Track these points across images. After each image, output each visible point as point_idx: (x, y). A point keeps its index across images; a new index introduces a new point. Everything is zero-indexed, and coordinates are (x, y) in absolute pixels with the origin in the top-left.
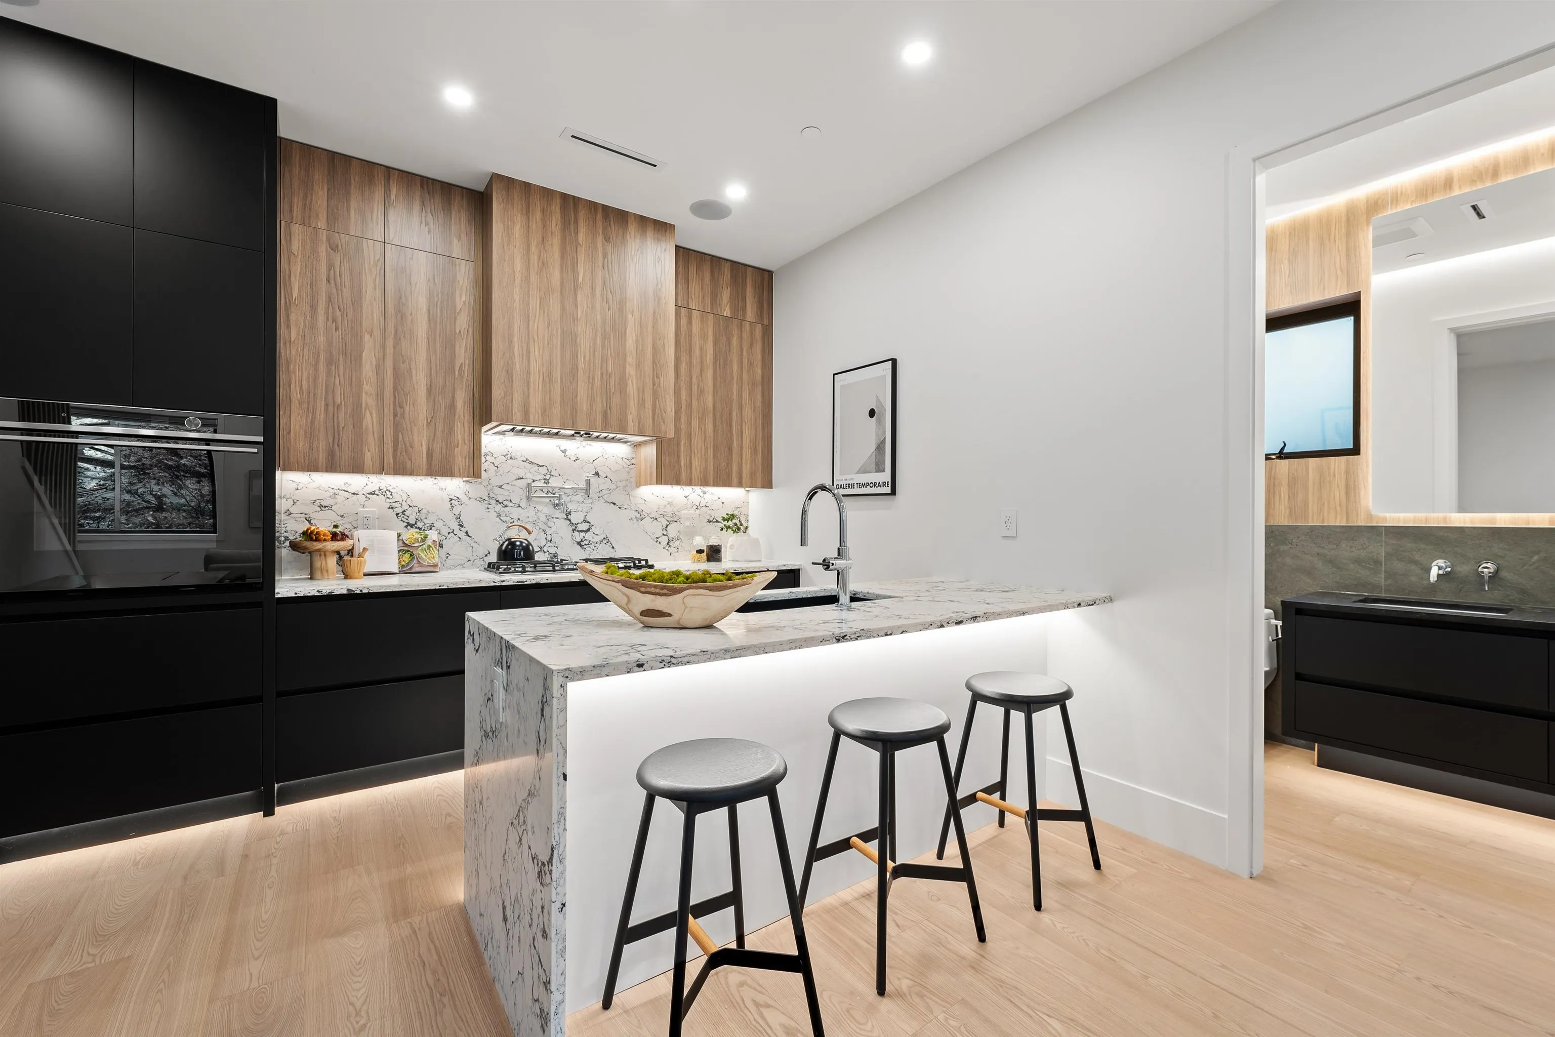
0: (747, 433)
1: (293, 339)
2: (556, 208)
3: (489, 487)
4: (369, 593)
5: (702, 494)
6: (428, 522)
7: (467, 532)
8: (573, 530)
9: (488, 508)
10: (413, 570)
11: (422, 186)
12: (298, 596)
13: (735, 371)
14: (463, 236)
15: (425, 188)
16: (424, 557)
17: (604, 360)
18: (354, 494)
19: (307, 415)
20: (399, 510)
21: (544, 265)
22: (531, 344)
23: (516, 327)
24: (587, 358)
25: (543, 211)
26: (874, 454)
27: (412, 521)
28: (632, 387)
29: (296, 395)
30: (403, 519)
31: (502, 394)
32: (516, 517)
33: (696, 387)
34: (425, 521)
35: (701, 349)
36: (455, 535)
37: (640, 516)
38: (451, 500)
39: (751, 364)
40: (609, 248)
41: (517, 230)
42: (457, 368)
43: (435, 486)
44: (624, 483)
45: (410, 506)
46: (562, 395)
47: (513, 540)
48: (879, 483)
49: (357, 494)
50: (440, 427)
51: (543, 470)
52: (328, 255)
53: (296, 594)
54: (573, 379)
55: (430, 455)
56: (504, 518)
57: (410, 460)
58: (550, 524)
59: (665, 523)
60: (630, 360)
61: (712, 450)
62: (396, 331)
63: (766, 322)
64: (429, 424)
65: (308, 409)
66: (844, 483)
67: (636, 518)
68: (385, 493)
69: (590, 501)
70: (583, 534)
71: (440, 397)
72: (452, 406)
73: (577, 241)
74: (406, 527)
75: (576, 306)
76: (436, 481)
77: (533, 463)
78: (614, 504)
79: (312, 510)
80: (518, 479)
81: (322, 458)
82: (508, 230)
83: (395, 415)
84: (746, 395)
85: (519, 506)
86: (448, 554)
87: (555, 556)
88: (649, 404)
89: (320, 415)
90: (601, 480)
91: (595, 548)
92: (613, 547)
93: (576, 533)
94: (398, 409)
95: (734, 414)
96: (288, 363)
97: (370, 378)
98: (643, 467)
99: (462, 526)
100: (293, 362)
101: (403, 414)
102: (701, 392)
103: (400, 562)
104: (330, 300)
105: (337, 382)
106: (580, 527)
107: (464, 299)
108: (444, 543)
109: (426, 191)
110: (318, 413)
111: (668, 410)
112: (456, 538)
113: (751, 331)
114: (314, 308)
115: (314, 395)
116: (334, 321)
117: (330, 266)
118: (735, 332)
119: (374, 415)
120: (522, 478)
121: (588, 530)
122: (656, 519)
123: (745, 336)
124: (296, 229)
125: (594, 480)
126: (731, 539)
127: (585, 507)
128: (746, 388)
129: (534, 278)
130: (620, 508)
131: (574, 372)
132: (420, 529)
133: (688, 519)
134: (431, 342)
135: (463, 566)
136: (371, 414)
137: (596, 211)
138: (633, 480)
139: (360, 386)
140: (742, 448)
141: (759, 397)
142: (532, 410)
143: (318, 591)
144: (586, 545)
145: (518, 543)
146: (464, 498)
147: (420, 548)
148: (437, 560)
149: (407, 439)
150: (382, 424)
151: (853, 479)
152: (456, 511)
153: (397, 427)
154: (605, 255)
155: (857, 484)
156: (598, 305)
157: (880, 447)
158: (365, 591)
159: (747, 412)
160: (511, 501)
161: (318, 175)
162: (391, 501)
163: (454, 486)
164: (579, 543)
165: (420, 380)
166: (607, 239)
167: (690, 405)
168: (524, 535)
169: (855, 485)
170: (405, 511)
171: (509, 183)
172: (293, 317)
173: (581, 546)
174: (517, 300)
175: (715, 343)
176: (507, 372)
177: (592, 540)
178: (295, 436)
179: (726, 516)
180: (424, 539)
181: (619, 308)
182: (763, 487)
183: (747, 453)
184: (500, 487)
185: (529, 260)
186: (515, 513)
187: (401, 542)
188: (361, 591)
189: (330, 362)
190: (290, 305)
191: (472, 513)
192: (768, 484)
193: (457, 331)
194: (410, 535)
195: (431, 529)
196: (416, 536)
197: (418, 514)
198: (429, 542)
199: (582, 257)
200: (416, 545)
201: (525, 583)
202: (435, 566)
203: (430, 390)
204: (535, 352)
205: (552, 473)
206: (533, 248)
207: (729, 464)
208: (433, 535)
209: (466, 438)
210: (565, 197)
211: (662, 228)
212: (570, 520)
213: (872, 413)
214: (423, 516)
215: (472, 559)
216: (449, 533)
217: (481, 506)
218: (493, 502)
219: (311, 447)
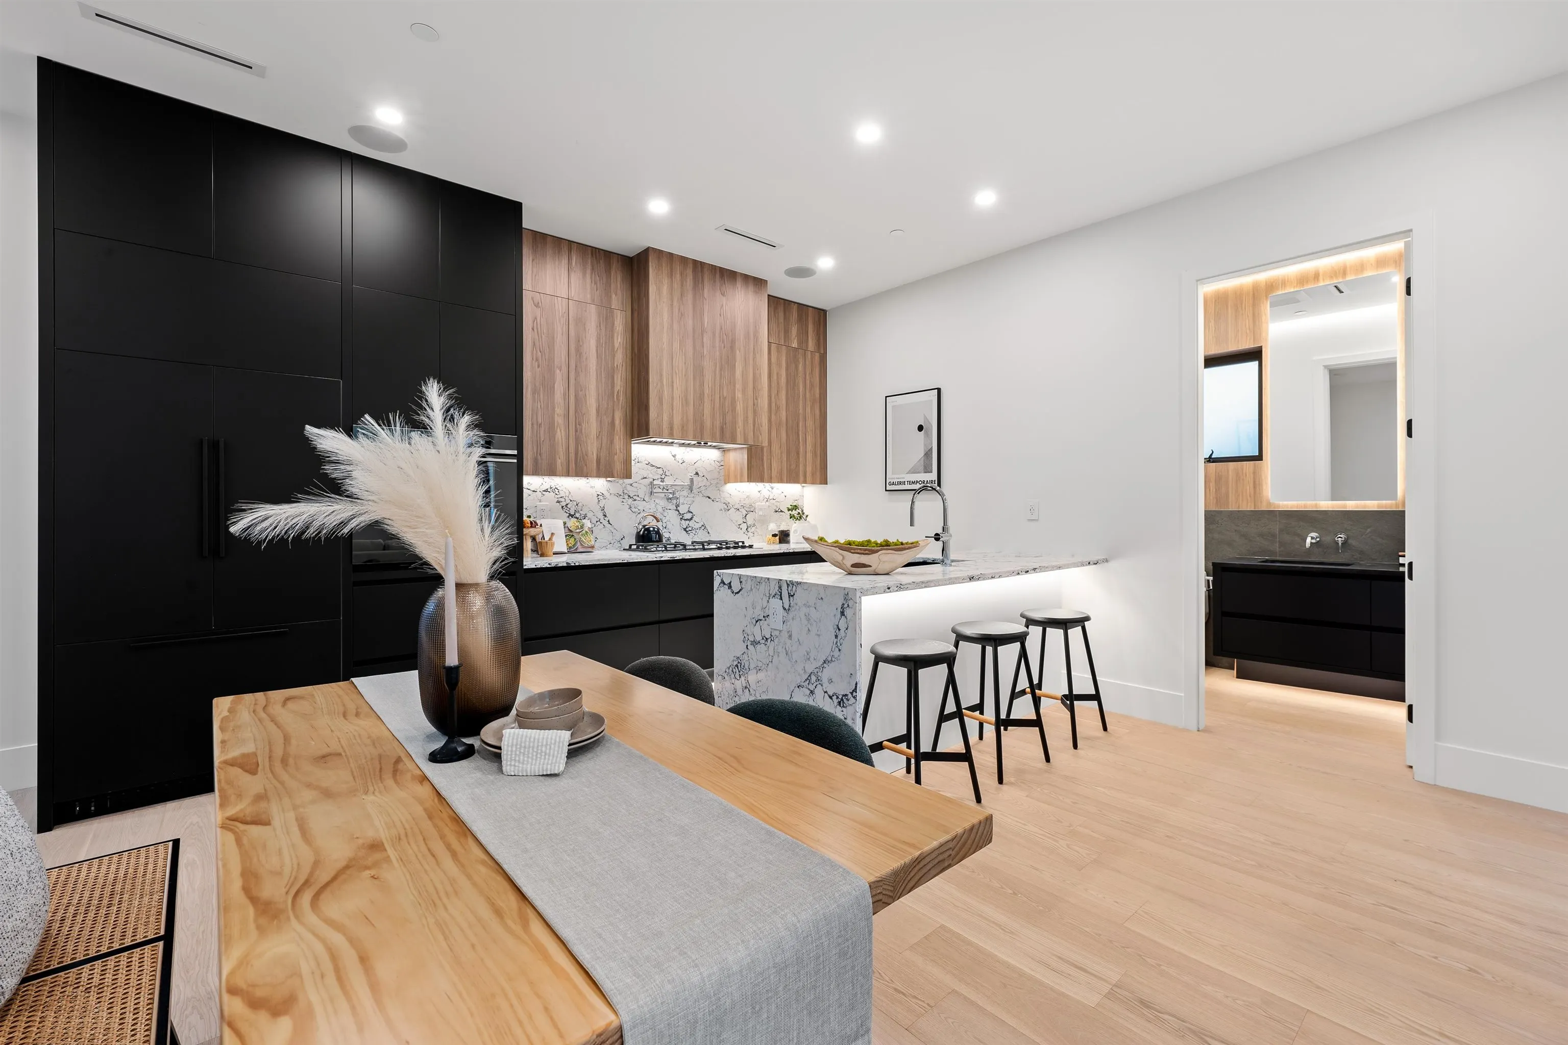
0: (809, 440)
2: (689, 271)
4: (579, 565)
5: (770, 489)
6: (583, 513)
7: (609, 521)
8: (681, 519)
9: (623, 502)
10: (578, 551)
11: (592, 254)
12: (537, 568)
13: (801, 390)
14: (619, 292)
15: (594, 256)
16: (584, 540)
17: (721, 387)
18: (534, 491)
20: (564, 504)
21: (682, 315)
22: (674, 376)
24: (710, 385)
25: (681, 274)
26: (923, 459)
27: (572, 513)
28: (739, 407)
30: (567, 511)
31: (656, 416)
32: (641, 509)
33: (774, 404)
34: (581, 512)
35: (778, 374)
36: (601, 523)
37: (727, 507)
38: (598, 495)
39: (812, 385)
40: (724, 300)
41: (665, 289)
42: (615, 394)
43: (588, 485)
44: (716, 481)
45: (571, 501)
46: (694, 415)
47: (646, 527)
48: (927, 481)
49: (536, 492)
50: (605, 440)
51: (660, 471)
52: (533, 308)
53: (536, 566)
54: (701, 402)
55: (598, 461)
56: (634, 510)
57: (586, 465)
58: (665, 514)
59: (745, 513)
60: (739, 386)
61: (785, 454)
62: (576, 367)
63: (822, 352)
64: (597, 437)
66: (896, 480)
67: (725, 509)
68: (555, 490)
69: (693, 495)
70: (688, 522)
71: (605, 417)
72: (613, 423)
73: (703, 295)
74: (568, 517)
75: (703, 347)
76: (588, 481)
77: (653, 466)
78: (709, 498)
80: (643, 478)
82: (659, 290)
83: (576, 431)
84: (808, 409)
85: (644, 500)
86: (596, 538)
87: (668, 539)
88: (751, 421)
89: (530, 432)
90: (699, 479)
91: (696, 533)
92: (709, 533)
93: (683, 521)
94: (578, 426)
95: (801, 425)
97: (560, 403)
98: (732, 468)
99: (605, 516)
101: (581, 430)
102: (778, 408)
103: (567, 545)
105: (539, 407)
106: (686, 517)
107: (619, 340)
108: (594, 529)
109: (594, 258)
111: (764, 424)
112: (602, 525)
113: (812, 358)
116: (537, 360)
117: (534, 318)
118: (801, 360)
119: (562, 431)
120: (646, 478)
121: (691, 519)
122: (738, 510)
123: (807, 363)
125: (695, 478)
126: (796, 525)
127: (689, 500)
128: (809, 403)
129: (676, 326)
130: (713, 501)
131: (702, 395)
132: (577, 518)
133: (761, 509)
134: (598, 375)
135: (606, 547)
136: (561, 431)
137: (715, 273)
138: (722, 478)
140: (806, 452)
141: (817, 412)
142: (675, 427)
143: (549, 564)
144: (690, 530)
145: (651, 529)
146: (606, 493)
147: (581, 533)
148: (593, 543)
149: (583, 449)
150: (568, 438)
151: (903, 478)
152: (602, 504)
153: (577, 439)
154: (721, 306)
155: (908, 482)
156: (717, 345)
157: (928, 454)
158: (577, 564)
159: (810, 423)
160: (638, 496)
161: (526, 251)
162: (559, 496)
163: (599, 484)
164: (685, 529)
165: (592, 403)
166: (723, 293)
168: (654, 523)
169: (906, 483)
170: (567, 504)
171: (660, 253)
173: (687, 531)
174: (665, 344)
175: (787, 369)
176: (659, 398)
177: (694, 527)
179: (790, 507)
180: (582, 527)
181: (731, 347)
182: (821, 483)
183: (809, 455)
185: (672, 314)
186: (642, 505)
187: (567, 529)
188: (575, 564)
191: (613, 505)
192: (824, 481)
193: (615, 366)
194: (572, 523)
195: (585, 518)
196: (577, 524)
197: (576, 507)
198: (586, 529)
199: (706, 306)
200: (578, 531)
201: (676, 558)
202: (593, 547)
203: (598, 411)
204: (677, 383)
205: (666, 474)
206: (675, 303)
207: (797, 466)
208: (587, 524)
209: (622, 447)
210: (695, 262)
211: (759, 283)
212: (678, 511)
213: (920, 428)
214: (579, 508)
215: (612, 542)
216: (597, 522)
217: (618, 500)
218: (626, 497)
219: (527, 457)
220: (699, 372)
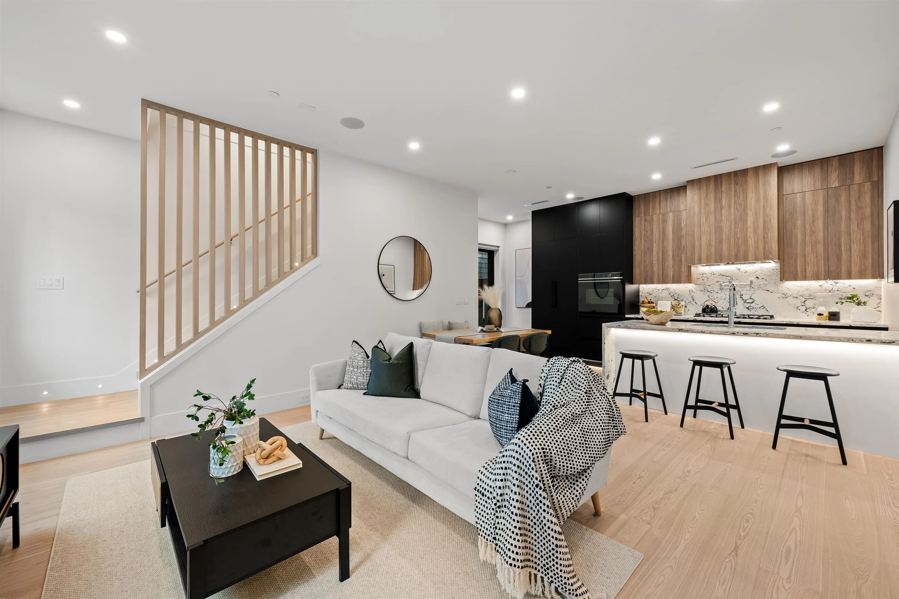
0: (855, 248)
1: (636, 249)
2: (712, 182)
3: (704, 286)
5: (834, 284)
6: (682, 299)
7: (695, 302)
8: (744, 302)
9: (704, 294)
11: (670, 192)
13: (844, 214)
16: (678, 310)
18: (658, 290)
19: (639, 269)
20: (672, 295)
21: (707, 204)
22: (702, 235)
23: (696, 230)
24: (727, 234)
25: (706, 186)
27: (676, 298)
28: (751, 242)
29: (637, 264)
30: (673, 298)
31: (690, 255)
32: (716, 297)
33: (809, 231)
36: (691, 303)
37: (785, 296)
38: (690, 291)
39: (860, 208)
40: (738, 187)
41: (696, 197)
42: (682, 247)
44: (774, 281)
45: (675, 294)
46: (715, 251)
47: (711, 306)
50: (676, 268)
51: (729, 278)
52: (644, 223)
55: (673, 277)
56: (711, 297)
57: (667, 279)
59: (803, 300)
60: (750, 230)
61: (823, 261)
62: (663, 240)
63: (876, 178)
64: (673, 267)
65: (640, 267)
67: (783, 297)
68: (668, 289)
69: (753, 289)
70: (750, 304)
71: (677, 258)
72: (681, 260)
73: (722, 190)
74: (674, 300)
75: (722, 216)
76: (683, 285)
77: (724, 276)
78: (768, 291)
79: (647, 295)
80: (717, 282)
81: (643, 280)
82: (692, 198)
83: (663, 265)
84: (855, 226)
85: (717, 293)
86: (689, 310)
88: (761, 247)
89: (643, 269)
90: (759, 280)
91: (757, 310)
92: (767, 311)
93: (746, 304)
95: (843, 239)
96: (635, 255)
97: (655, 255)
99: (694, 300)
100: (637, 255)
101: (665, 265)
102: (813, 232)
104: (645, 235)
105: (647, 258)
106: (748, 301)
107: (684, 223)
108: (687, 306)
111: (774, 247)
113: (860, 188)
114: (641, 239)
115: (641, 263)
117: (645, 226)
118: (844, 193)
119: (657, 267)
121: (753, 302)
122: (797, 298)
123: (853, 193)
124: (637, 219)
125: (755, 281)
126: (853, 309)
127: (751, 292)
128: (855, 222)
129: (702, 211)
130: (772, 292)
131: (721, 240)
132: (678, 301)
133: (820, 297)
134: (673, 240)
137: (731, 175)
138: (781, 279)
139: (653, 259)
140: (851, 257)
142: (702, 258)
144: (751, 309)
146: (694, 290)
149: (666, 273)
150: (658, 269)
152: (692, 295)
153: (663, 269)
154: (735, 191)
156: (732, 212)
159: (856, 235)
160: (713, 291)
161: (642, 202)
162: (669, 292)
164: (747, 308)
165: (670, 253)
166: (736, 184)
167: (804, 241)
171: (694, 181)
172: (636, 243)
173: (748, 309)
174: (696, 221)
176: (692, 247)
177: (755, 307)
178: (637, 275)
181: (744, 210)
183: (856, 260)
184: (709, 285)
185: (701, 206)
186: (716, 295)
187: (672, 305)
189: (645, 253)
190: (635, 240)
191: (697, 295)
192: (878, 276)
193: (682, 235)
194: (674, 303)
195: (682, 301)
196: (677, 303)
197: (678, 296)
198: (680, 305)
199: (724, 196)
200: (677, 306)
203: (673, 256)
204: (704, 238)
205: (733, 279)
206: (703, 201)
207: (839, 267)
208: (683, 303)
209: (686, 270)
210: (716, 176)
212: (742, 298)
214: (680, 297)
216: (689, 302)
217: (702, 293)
218: (706, 291)
219: (640, 278)
220: (719, 229)
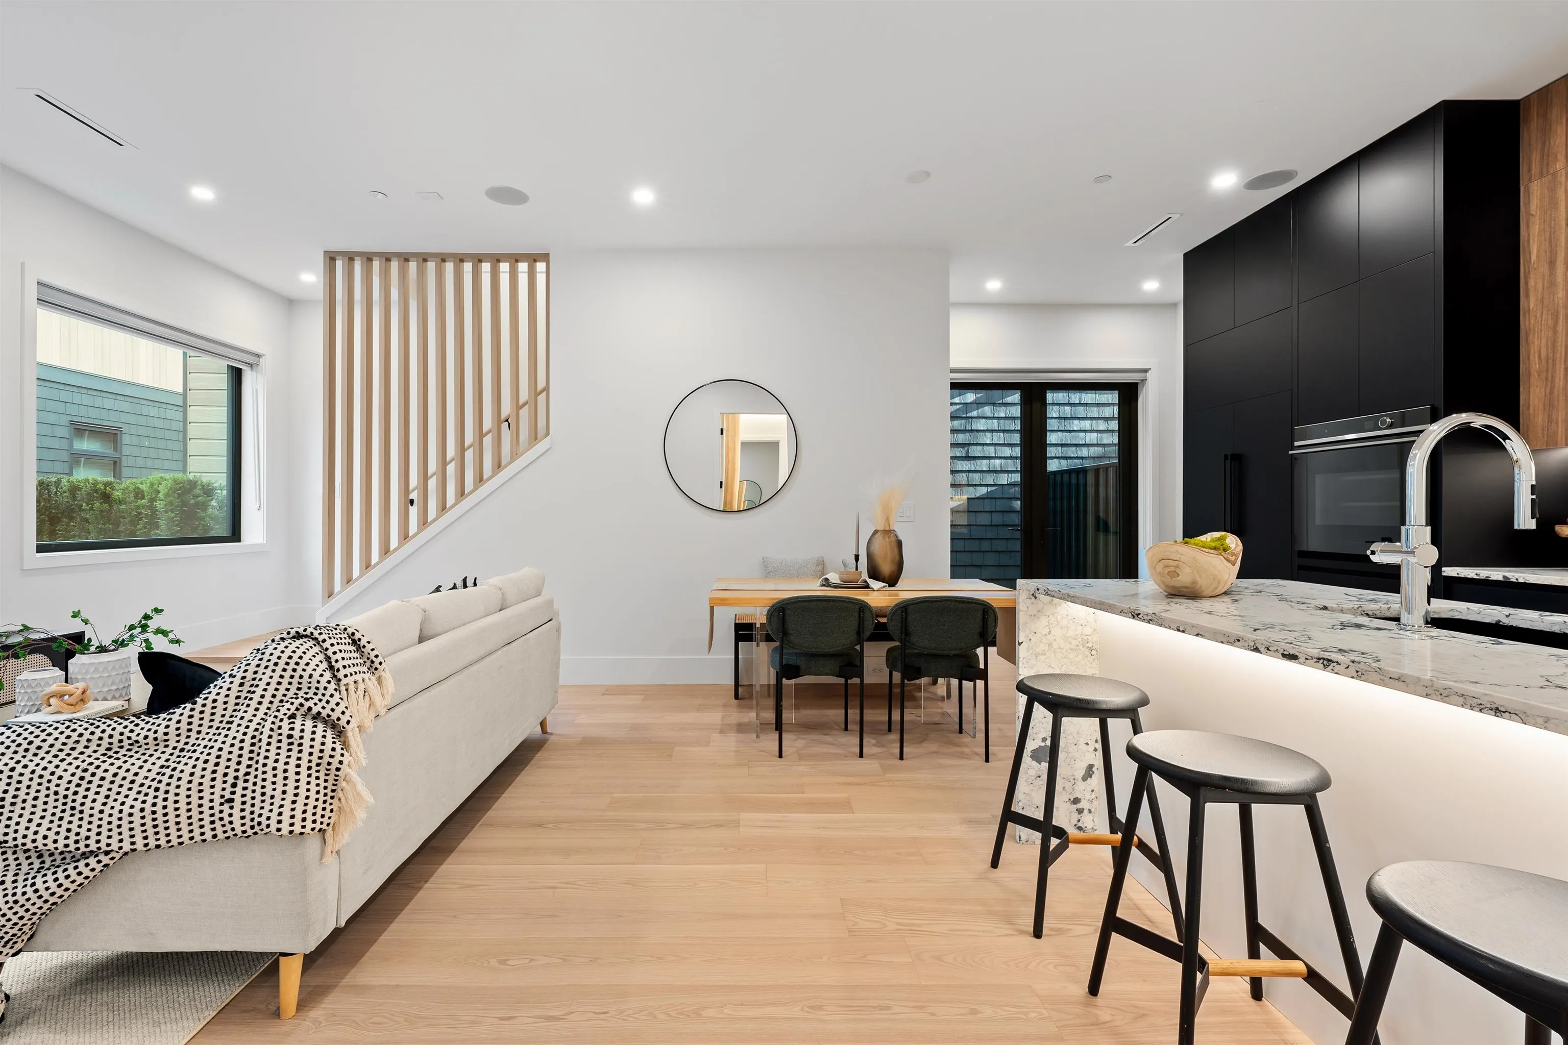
1: (1531, 308)
19: (1546, 385)
29: (1535, 365)
65: (1547, 379)
81: (1561, 431)
89: (1560, 382)
96: (1527, 335)
100: (1532, 332)
110: (1557, 380)
114: (1552, 264)
115: (1553, 360)
172: (1532, 283)
178: (1534, 411)
190: (1529, 272)
219: (1550, 421)
